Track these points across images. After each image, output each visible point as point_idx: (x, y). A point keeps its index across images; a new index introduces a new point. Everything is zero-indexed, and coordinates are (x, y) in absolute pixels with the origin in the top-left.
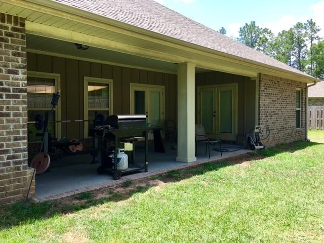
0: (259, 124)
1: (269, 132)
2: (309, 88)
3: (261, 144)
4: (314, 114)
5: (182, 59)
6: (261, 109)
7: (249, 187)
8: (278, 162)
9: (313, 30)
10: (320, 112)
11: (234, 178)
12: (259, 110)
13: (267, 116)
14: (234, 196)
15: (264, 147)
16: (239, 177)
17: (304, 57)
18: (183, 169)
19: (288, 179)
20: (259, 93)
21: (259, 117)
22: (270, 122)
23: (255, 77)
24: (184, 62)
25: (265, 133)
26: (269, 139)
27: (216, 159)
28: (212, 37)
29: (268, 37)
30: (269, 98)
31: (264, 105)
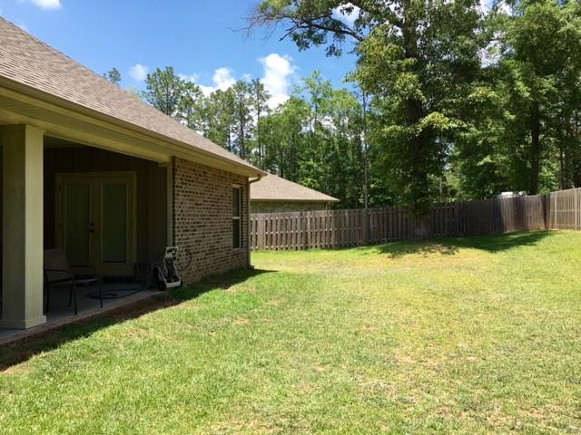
0: (174, 244)
1: (191, 258)
2: (252, 185)
3: (176, 280)
4: (261, 225)
5: (14, 117)
6: (176, 217)
7: (147, 358)
8: (203, 306)
9: (260, 96)
10: (269, 222)
11: (121, 347)
12: (174, 219)
13: (187, 231)
14: (115, 381)
15: (182, 283)
16: (132, 343)
17: (250, 137)
18: (13, 342)
19: (214, 334)
20: (174, 190)
21: (174, 232)
22: (192, 239)
23: (165, 163)
24: (17, 123)
25: (183, 259)
26: (191, 269)
27: (90, 315)
28: (84, 81)
29: (194, 98)
30: (190, 200)
31: (182, 211)
